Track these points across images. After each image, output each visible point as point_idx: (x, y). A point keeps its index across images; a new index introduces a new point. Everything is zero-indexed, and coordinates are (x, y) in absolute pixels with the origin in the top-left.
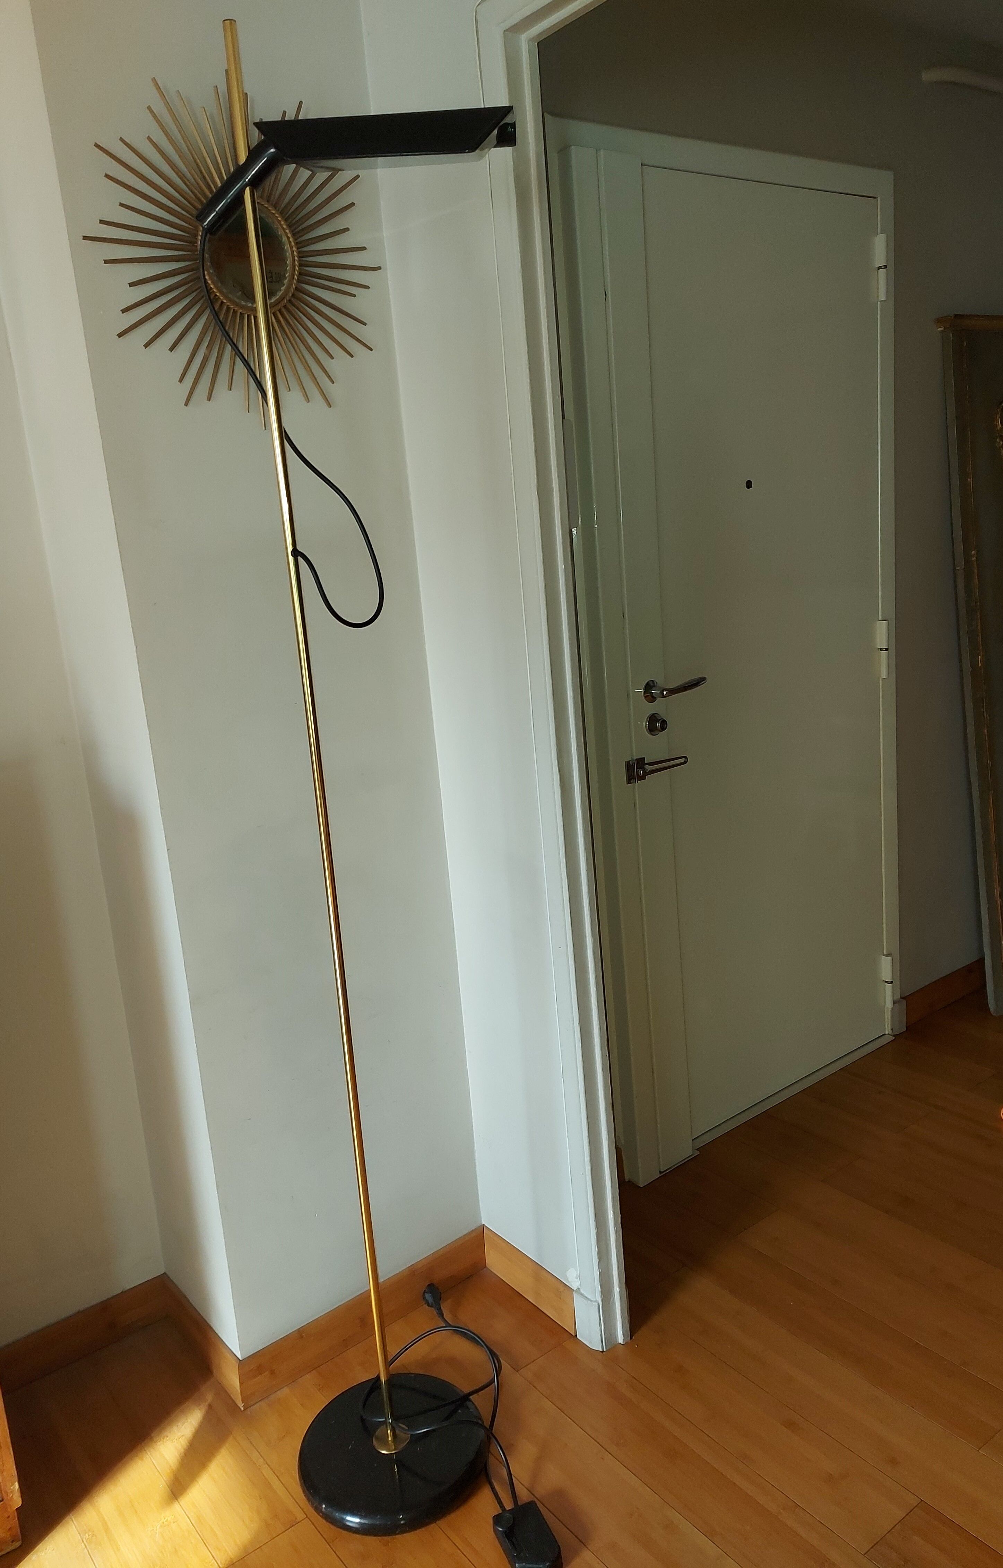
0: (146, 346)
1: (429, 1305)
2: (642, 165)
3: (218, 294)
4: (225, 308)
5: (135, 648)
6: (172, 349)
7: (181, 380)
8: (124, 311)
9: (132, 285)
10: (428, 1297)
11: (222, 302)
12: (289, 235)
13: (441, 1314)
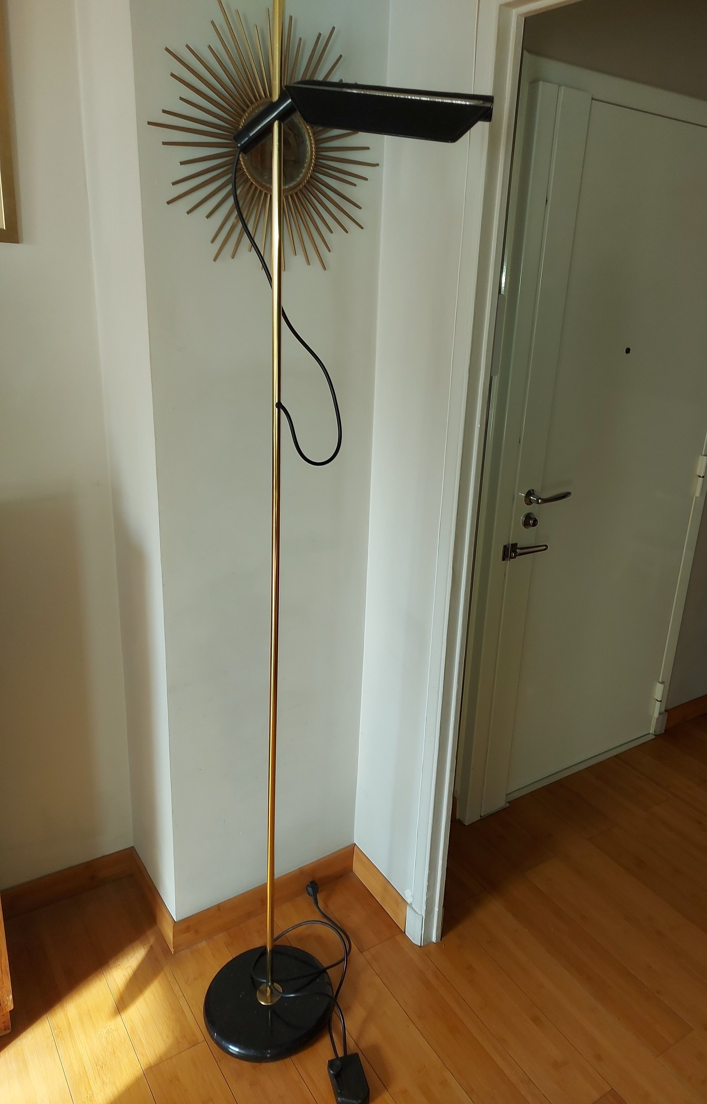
0: (188, 213)
1: (309, 895)
2: (592, 99)
3: (249, 177)
4: (254, 187)
5: (155, 440)
6: (208, 217)
7: (213, 241)
8: (174, 184)
9: (182, 163)
10: (310, 890)
11: (252, 183)
12: (311, 134)
13: (317, 903)
